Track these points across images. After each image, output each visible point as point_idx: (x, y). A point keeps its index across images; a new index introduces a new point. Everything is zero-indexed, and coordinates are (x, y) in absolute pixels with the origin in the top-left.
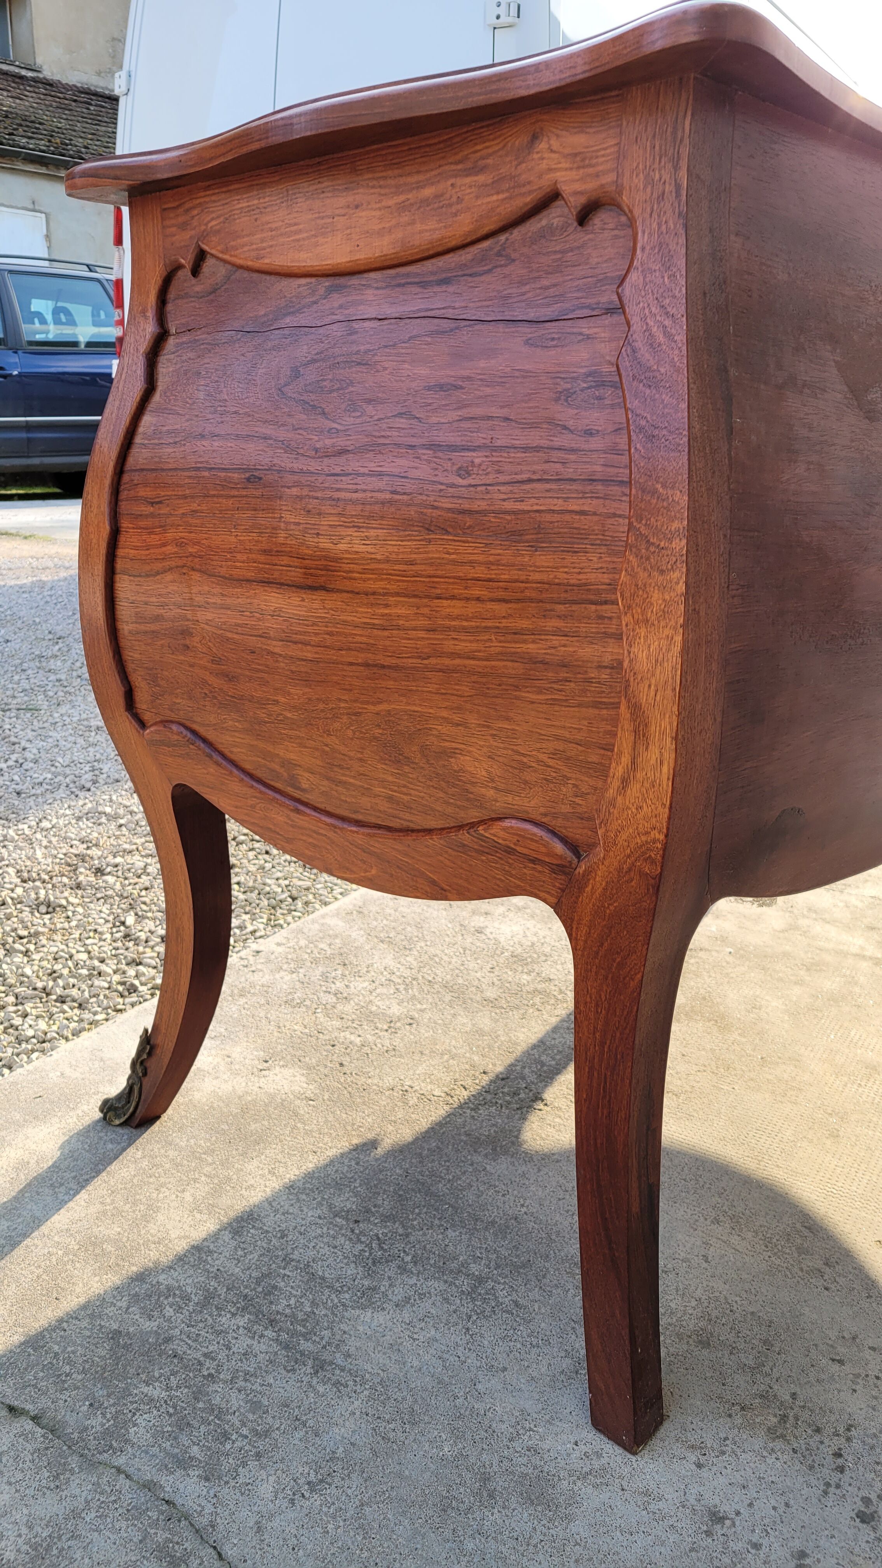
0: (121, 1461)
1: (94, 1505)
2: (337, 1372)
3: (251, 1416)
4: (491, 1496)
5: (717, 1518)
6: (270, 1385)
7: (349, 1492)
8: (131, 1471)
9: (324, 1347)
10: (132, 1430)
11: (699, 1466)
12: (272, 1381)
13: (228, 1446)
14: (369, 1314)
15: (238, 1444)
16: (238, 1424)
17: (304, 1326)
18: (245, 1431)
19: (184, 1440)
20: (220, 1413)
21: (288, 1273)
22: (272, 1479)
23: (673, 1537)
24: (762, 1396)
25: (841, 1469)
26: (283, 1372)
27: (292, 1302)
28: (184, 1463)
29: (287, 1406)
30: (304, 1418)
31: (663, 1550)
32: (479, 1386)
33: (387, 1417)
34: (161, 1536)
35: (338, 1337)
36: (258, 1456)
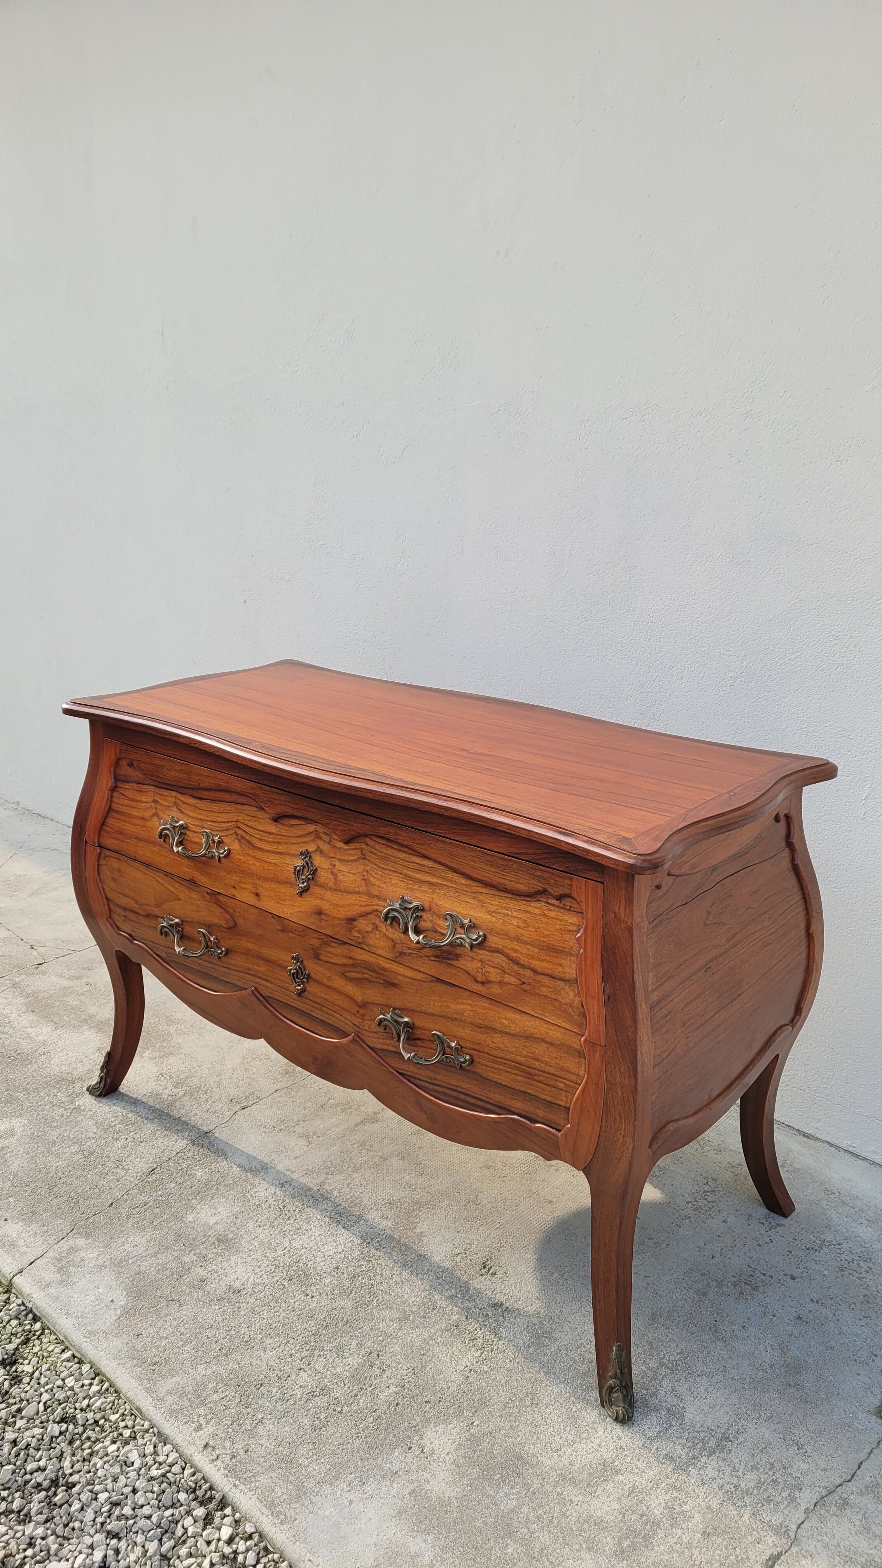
0: (794, 1527)
1: (820, 1538)
2: (729, 1432)
3: (761, 1470)
4: (798, 1385)
5: (799, 1318)
6: (740, 1461)
7: (802, 1434)
8: (799, 1522)
9: (713, 1436)
10: (774, 1523)
11: (774, 1316)
12: (738, 1460)
13: (780, 1480)
14: (688, 1414)
15: (779, 1476)
16: (767, 1476)
17: (698, 1443)
18: (771, 1473)
19: (778, 1499)
20: (760, 1483)
21: (655, 1448)
22: (797, 1463)
23: (810, 1333)
24: (735, 1286)
25: (771, 1277)
26: (731, 1455)
27: (679, 1448)
28: (792, 1500)
29: (753, 1454)
30: (761, 1448)
31: (816, 1338)
32: (736, 1378)
33: (757, 1415)
34: (833, 1509)
35: (705, 1430)
36: (785, 1468)
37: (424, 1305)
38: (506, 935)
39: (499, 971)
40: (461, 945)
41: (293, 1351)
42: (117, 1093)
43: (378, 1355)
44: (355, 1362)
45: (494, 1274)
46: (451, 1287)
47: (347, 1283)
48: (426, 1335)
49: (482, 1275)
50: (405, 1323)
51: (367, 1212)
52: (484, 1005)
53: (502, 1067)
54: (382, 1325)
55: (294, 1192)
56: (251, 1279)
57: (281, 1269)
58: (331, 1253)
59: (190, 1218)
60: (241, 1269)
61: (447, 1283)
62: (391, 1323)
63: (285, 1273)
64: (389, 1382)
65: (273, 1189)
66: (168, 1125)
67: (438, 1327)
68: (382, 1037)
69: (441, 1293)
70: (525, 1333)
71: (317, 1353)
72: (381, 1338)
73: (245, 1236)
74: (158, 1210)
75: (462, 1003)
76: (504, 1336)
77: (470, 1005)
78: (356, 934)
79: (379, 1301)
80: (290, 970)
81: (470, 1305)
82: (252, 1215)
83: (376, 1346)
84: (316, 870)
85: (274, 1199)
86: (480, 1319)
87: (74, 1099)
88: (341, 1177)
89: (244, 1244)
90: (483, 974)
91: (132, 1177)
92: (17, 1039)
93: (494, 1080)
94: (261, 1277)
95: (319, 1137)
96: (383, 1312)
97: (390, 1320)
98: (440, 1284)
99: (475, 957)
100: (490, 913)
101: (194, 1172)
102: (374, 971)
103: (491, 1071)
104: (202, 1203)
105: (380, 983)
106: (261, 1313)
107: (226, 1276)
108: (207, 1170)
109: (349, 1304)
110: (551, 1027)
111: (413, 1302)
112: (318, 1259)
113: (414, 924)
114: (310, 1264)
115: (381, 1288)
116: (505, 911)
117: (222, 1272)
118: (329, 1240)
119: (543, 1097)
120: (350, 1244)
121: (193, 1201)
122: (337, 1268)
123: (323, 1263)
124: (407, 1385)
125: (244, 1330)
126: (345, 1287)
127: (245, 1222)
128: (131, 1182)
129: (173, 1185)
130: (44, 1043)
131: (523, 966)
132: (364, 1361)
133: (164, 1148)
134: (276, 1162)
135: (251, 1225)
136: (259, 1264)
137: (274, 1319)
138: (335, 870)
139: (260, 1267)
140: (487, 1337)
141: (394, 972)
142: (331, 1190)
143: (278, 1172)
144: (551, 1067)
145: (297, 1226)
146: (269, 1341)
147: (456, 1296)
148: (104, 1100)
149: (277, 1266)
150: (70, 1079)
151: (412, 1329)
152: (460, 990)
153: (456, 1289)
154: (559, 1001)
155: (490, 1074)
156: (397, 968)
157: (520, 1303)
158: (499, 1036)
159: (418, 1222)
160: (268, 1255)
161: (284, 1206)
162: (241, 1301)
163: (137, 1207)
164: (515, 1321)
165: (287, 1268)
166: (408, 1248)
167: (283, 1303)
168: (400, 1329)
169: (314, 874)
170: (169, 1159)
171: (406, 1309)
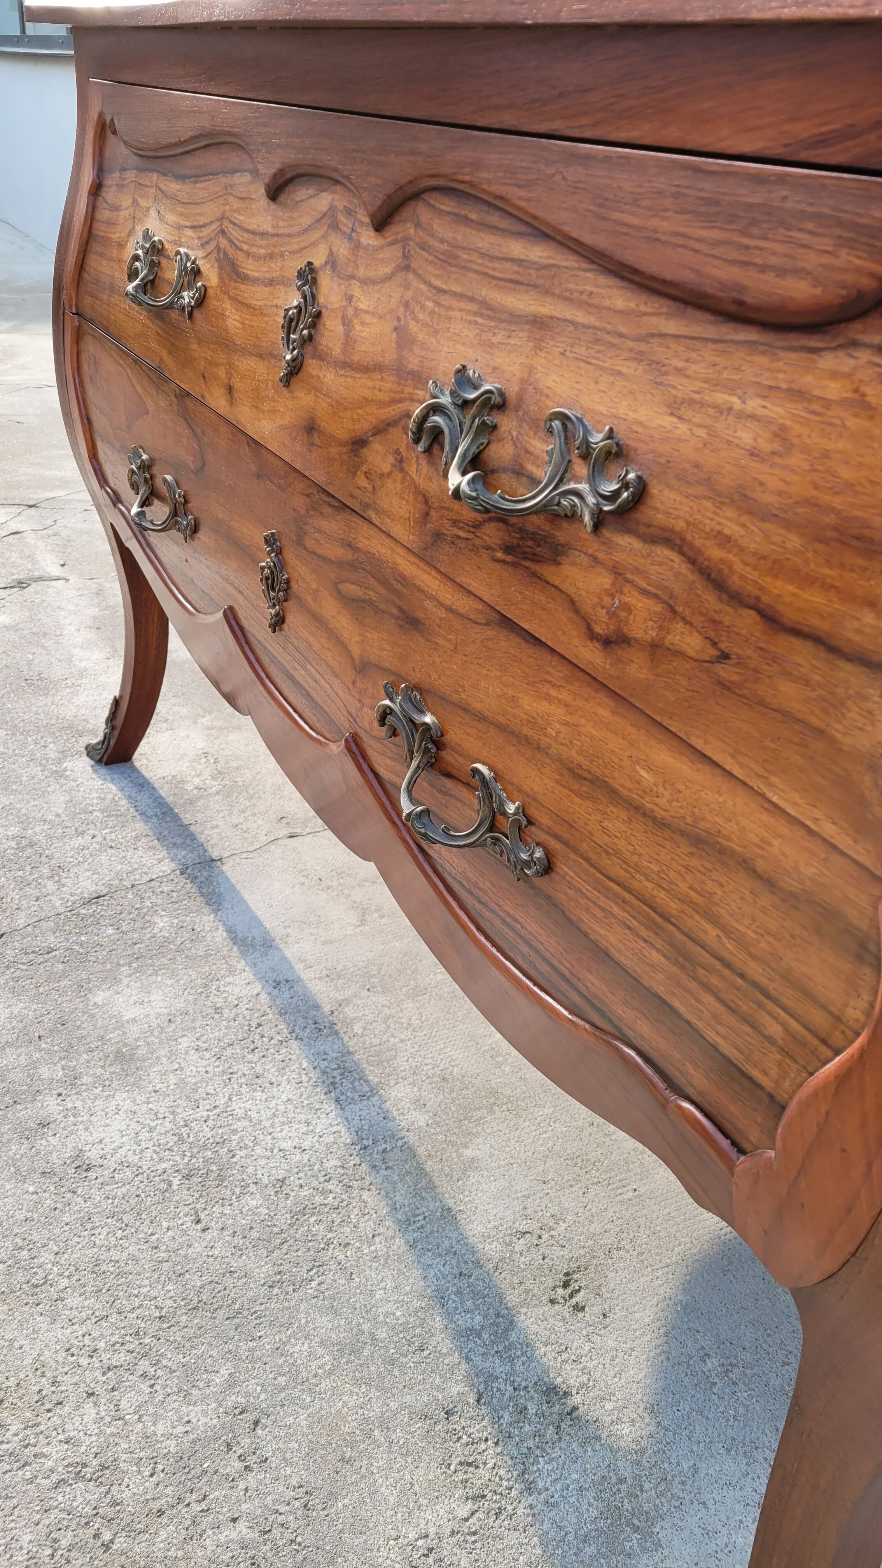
37: (406, 1330)
38: (708, 482)
39: (658, 608)
40: (573, 516)
41: (102, 1345)
42: (128, 764)
43: (256, 1423)
44: (203, 1420)
45: (579, 1308)
46: (477, 1307)
47: (283, 1220)
48: (375, 1410)
49: (552, 1302)
50: (347, 1362)
51: (392, 1083)
52: (601, 711)
53: (616, 910)
54: (300, 1348)
55: (289, 1004)
56: (123, 1151)
57: (184, 1147)
58: (287, 1145)
59: (99, 997)
60: (119, 1123)
61: (475, 1294)
62: (320, 1351)
63: (186, 1159)
64: (244, 1507)
65: (257, 988)
66: (166, 833)
67: (408, 1399)
68: (390, 754)
69: (449, 1315)
70: (590, 1495)
71: (144, 1365)
72: (282, 1380)
73: (164, 1060)
74: (61, 966)
75: (548, 697)
76: (540, 1485)
77: (566, 705)
78: (362, 481)
79: (323, 1287)
80: (263, 568)
81: (500, 1368)
82: (197, 1023)
83: (262, 1397)
84: (318, 315)
85: (250, 1006)
86: (506, 1416)
87: (65, 757)
88: (381, 999)
89: (153, 1075)
90: (612, 614)
91: (62, 899)
92: (53, 659)
93: (593, 936)
94: (142, 1151)
95: (382, 917)
96: (318, 1316)
97: (322, 1343)
98: (459, 1293)
99: (601, 556)
100: (674, 407)
101: (156, 919)
102: (384, 583)
103: (588, 911)
104: (134, 977)
105: (392, 616)
106: (96, 1232)
107: (87, 1129)
108: (176, 921)
109: (263, 1271)
110: (783, 828)
111: (387, 1314)
112: (259, 1151)
113: (474, 449)
114: (240, 1154)
115: (342, 1257)
116: (721, 398)
117: (85, 1118)
118: (299, 1117)
119: (711, 1036)
120: (331, 1139)
121: (123, 969)
122: (283, 1181)
123: (263, 1162)
124: (276, 1532)
125: (46, 1257)
126: (275, 1230)
127: (180, 1034)
128: (53, 906)
129: (110, 931)
130: (82, 673)
131: (736, 598)
132: (223, 1426)
133: (136, 866)
134: (290, 940)
135: (184, 1043)
136: (153, 1124)
137: (112, 1252)
138: (350, 311)
139: (151, 1130)
140: (502, 1472)
141: (420, 590)
142: (352, 1020)
143: (284, 959)
144: (753, 957)
145: (259, 1069)
146: (74, 1300)
147: (479, 1335)
148: (103, 770)
149: (181, 1140)
150: (80, 728)
151: (357, 1382)
152: (548, 657)
153: (485, 1317)
154: (833, 741)
155: (585, 916)
156: (425, 577)
157: (609, 1406)
158: (623, 815)
159: (476, 1135)
160: (179, 1110)
161: (259, 1025)
162: (79, 1191)
163: (33, 952)
164: (579, 1451)
165: (195, 1150)
166: (431, 1187)
167: (147, 1222)
168: (330, 1373)
169: (313, 325)
170: (133, 886)
171: (365, 1327)
